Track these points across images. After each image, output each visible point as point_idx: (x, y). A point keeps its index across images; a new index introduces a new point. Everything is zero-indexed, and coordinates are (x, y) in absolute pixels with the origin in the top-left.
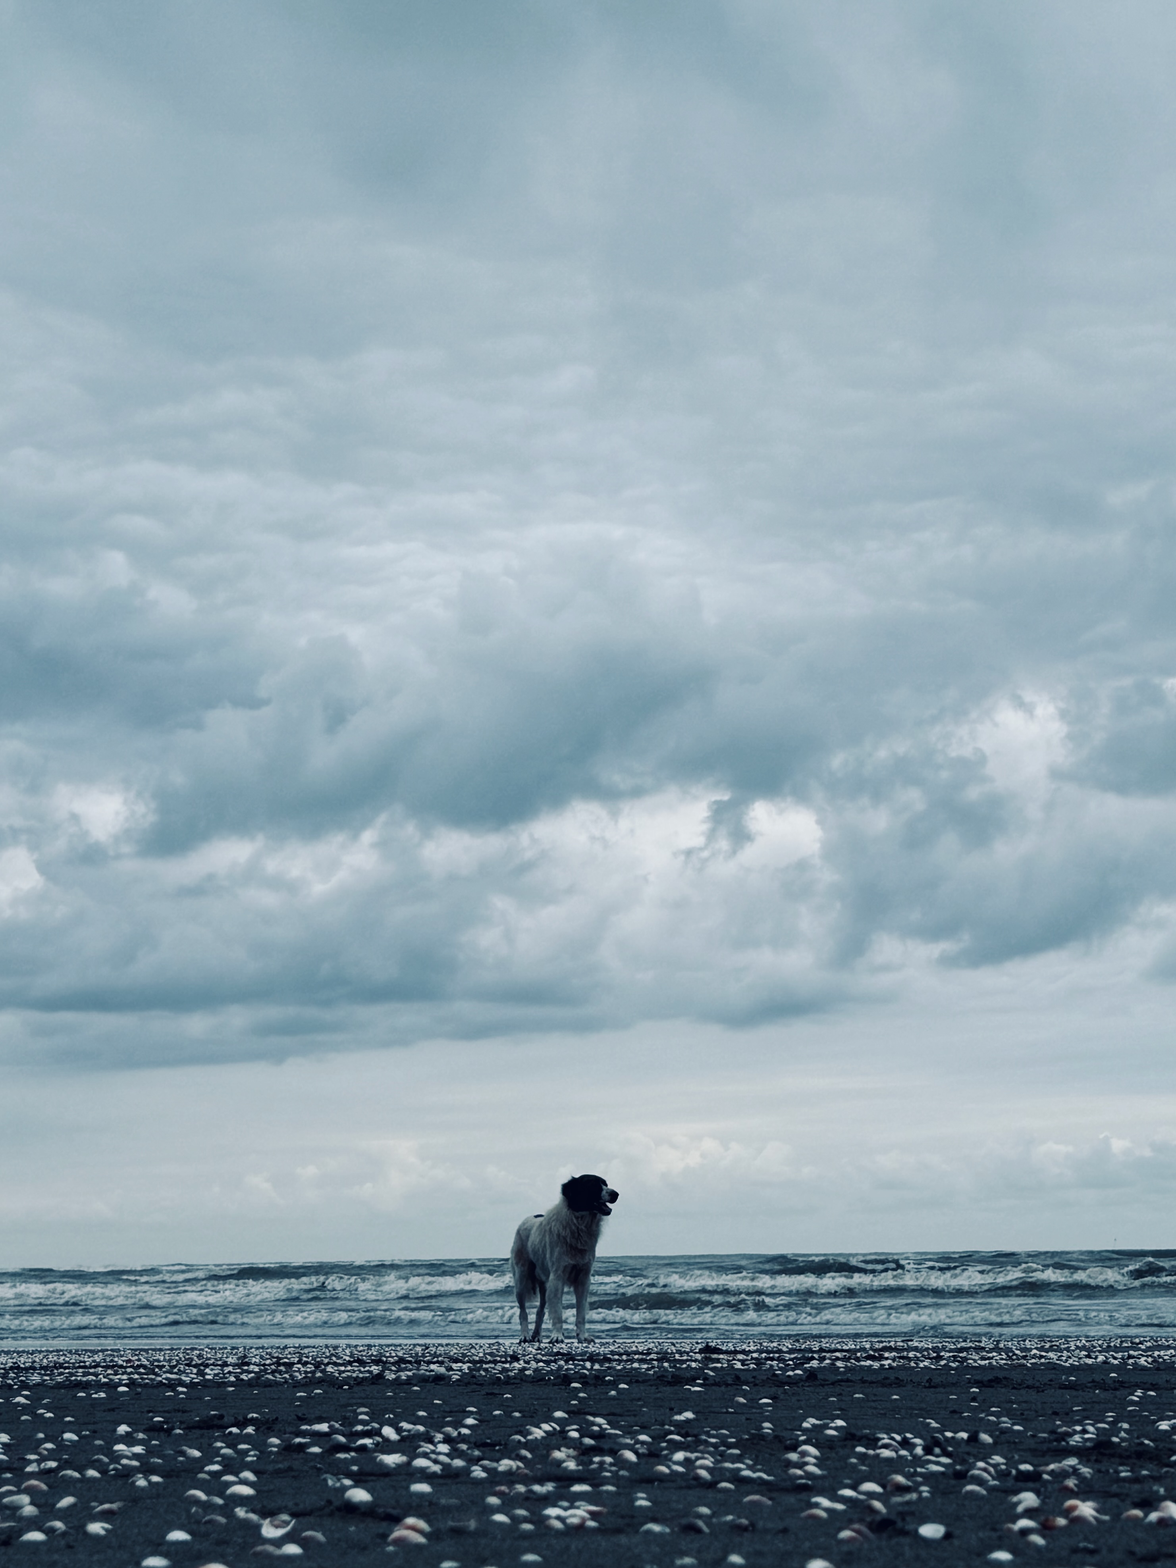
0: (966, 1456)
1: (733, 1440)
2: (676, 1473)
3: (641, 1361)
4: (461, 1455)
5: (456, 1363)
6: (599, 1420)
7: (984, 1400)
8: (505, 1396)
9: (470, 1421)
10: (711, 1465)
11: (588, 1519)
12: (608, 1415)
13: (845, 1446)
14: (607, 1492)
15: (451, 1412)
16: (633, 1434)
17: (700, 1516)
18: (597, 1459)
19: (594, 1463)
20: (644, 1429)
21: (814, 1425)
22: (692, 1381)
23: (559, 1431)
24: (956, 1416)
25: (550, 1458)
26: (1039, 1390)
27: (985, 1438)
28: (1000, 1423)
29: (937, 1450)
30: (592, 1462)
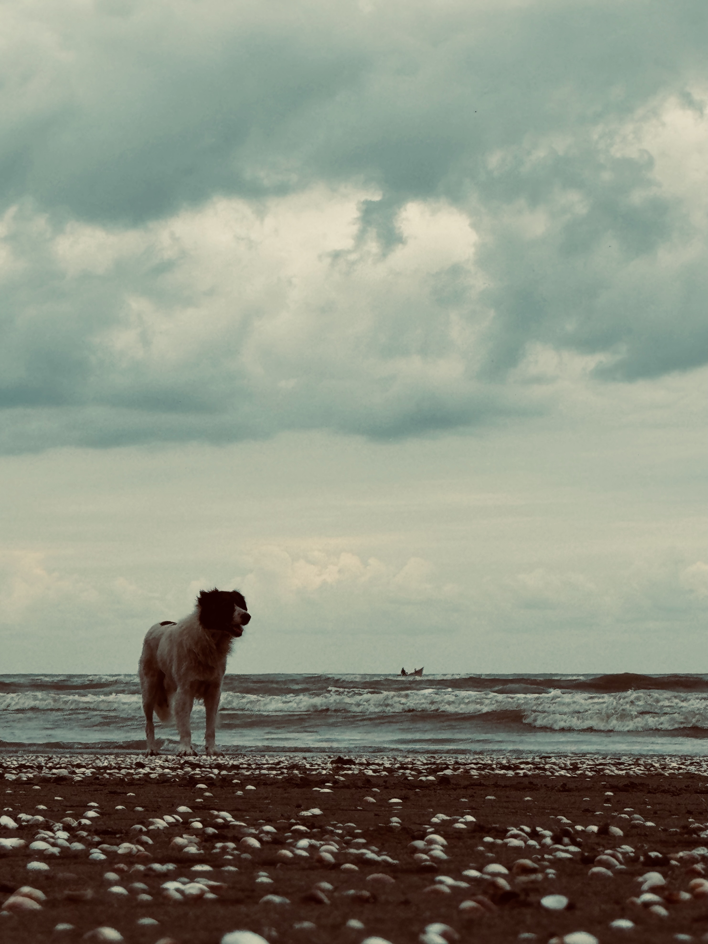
0: (596, 847)
1: (359, 831)
2: (300, 857)
3: (269, 769)
4: (81, 840)
5: (79, 768)
6: (224, 814)
7: (618, 801)
8: (129, 794)
9: (91, 814)
10: (336, 851)
11: (208, 892)
12: (232, 811)
13: (474, 837)
14: (229, 872)
15: (72, 806)
16: (257, 826)
17: (323, 890)
18: (219, 845)
19: (216, 848)
20: (269, 822)
21: (443, 821)
22: (321, 783)
23: (182, 823)
24: (589, 814)
25: (172, 843)
26: (674, 794)
27: (617, 831)
28: (632, 820)
29: (566, 840)
30: (215, 848)
